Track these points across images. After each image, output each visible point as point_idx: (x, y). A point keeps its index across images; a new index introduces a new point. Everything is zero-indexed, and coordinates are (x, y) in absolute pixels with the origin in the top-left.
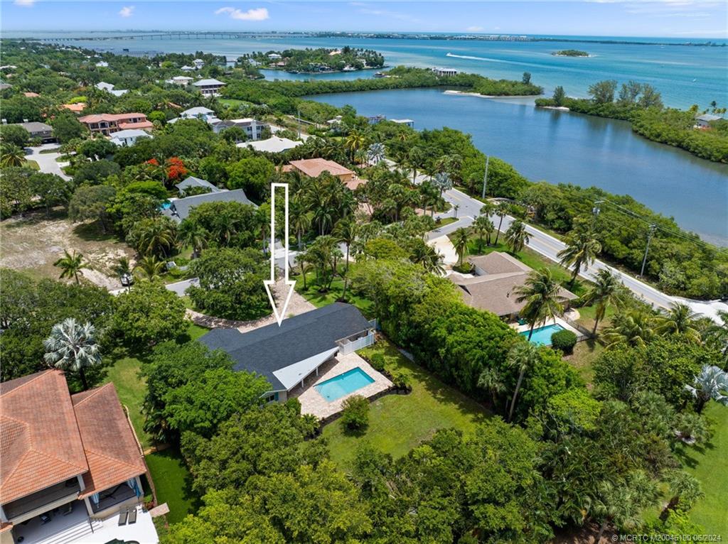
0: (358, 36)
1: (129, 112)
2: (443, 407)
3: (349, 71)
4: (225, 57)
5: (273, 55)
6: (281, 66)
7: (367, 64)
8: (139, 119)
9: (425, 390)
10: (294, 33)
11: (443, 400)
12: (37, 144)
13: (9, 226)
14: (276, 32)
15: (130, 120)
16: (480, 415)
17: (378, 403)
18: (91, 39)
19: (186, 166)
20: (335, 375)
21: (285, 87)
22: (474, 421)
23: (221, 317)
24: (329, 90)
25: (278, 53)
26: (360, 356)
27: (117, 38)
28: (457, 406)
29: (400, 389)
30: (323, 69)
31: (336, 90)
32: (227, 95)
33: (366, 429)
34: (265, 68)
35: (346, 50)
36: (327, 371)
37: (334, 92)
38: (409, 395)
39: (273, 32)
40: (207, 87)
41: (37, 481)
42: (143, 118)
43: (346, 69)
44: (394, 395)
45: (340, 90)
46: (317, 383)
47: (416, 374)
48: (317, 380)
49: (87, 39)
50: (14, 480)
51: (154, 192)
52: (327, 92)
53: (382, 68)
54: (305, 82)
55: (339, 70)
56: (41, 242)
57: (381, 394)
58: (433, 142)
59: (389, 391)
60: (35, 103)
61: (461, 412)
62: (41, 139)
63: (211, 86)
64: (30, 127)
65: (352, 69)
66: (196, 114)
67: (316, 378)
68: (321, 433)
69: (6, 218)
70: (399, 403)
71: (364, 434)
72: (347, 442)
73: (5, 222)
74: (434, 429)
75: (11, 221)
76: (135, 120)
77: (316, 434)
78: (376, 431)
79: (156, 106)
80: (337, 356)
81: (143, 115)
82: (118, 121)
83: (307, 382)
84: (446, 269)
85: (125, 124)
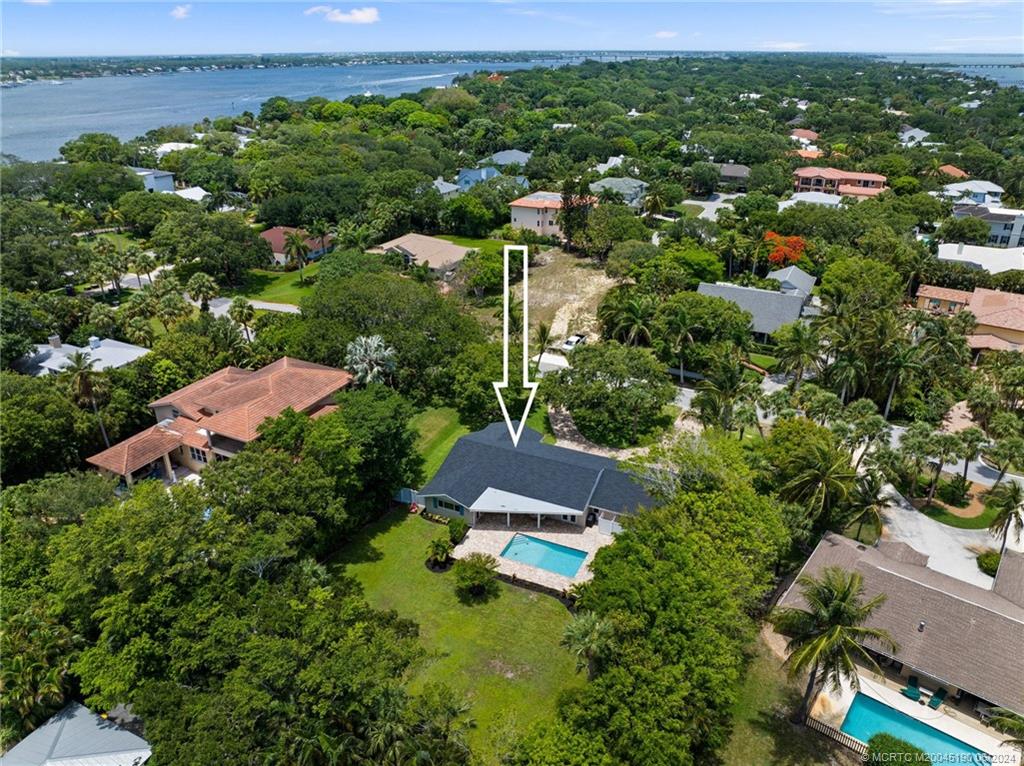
1: (873, 171)
8: (873, 183)
12: (729, 191)
13: (578, 265)
15: (859, 182)
17: (534, 596)
20: (554, 541)
23: (577, 424)
33: (479, 603)
36: (554, 531)
42: (879, 183)
44: (562, 605)
48: (532, 531)
56: (575, 286)
57: (552, 592)
62: (737, 186)
64: (729, 169)
66: (963, 189)
67: (534, 528)
68: (446, 571)
69: (586, 256)
70: (553, 616)
71: (470, 605)
72: (447, 597)
73: (582, 261)
74: (528, 668)
75: (588, 260)
76: (866, 184)
77: (441, 568)
78: (482, 614)
79: (919, 169)
80: (591, 527)
81: (884, 179)
82: (842, 180)
83: (519, 525)
84: (968, 549)
85: (849, 185)
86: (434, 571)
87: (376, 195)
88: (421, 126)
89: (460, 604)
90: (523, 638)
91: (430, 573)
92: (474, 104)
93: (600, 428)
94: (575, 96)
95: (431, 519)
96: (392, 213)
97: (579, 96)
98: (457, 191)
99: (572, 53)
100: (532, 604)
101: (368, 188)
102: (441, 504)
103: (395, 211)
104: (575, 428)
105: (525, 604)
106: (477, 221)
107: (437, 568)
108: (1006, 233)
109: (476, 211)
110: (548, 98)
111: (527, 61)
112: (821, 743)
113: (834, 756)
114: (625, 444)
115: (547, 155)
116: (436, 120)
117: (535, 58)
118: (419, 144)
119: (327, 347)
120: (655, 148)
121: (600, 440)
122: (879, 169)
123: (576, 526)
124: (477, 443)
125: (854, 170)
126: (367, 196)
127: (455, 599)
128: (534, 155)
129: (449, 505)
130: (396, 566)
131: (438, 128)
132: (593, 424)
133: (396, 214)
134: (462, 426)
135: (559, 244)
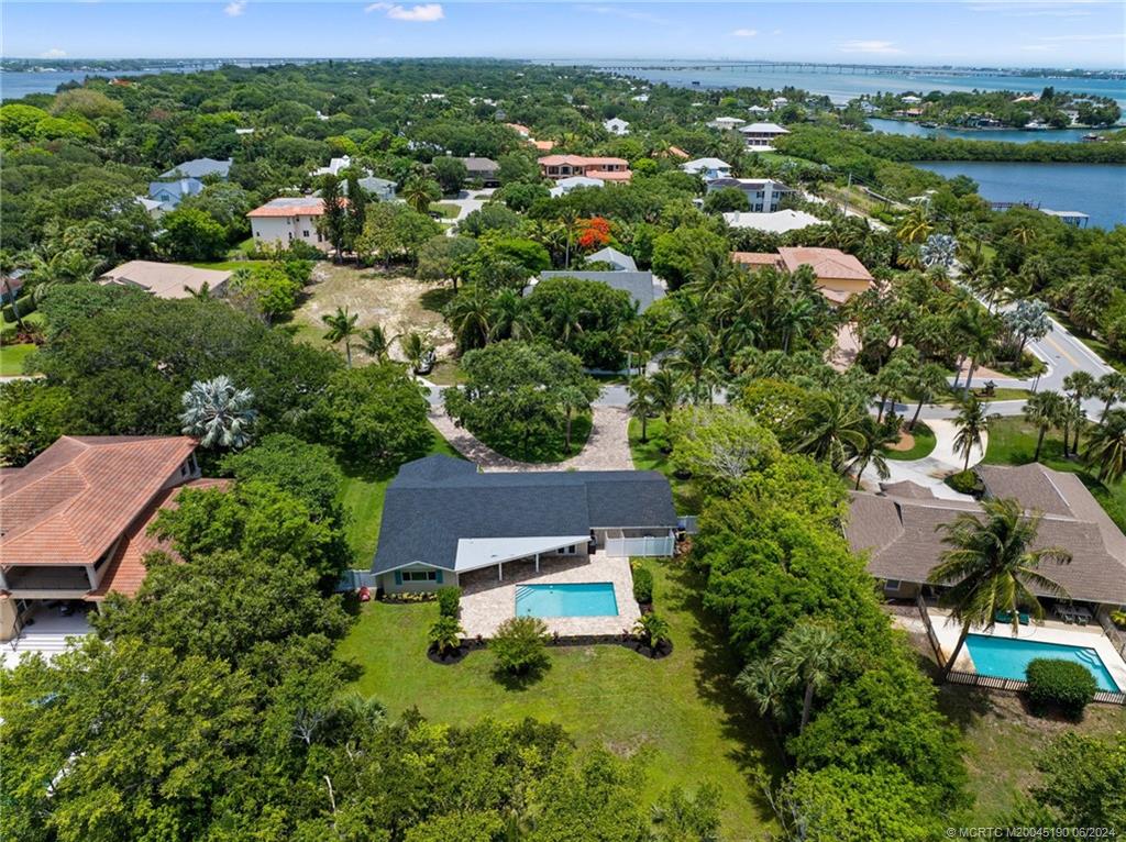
0: (1106, 76)
1: (611, 155)
2: (698, 706)
3: (1035, 130)
4: (827, 98)
5: (909, 98)
6: (912, 115)
7: (1079, 120)
8: (617, 167)
9: (691, 665)
10: (983, 70)
11: (709, 695)
12: (476, 187)
13: (363, 277)
14: (950, 68)
15: (604, 167)
16: (756, 753)
17: (590, 651)
18: (662, 69)
19: (613, 233)
20: (565, 581)
21: (885, 143)
22: (735, 757)
23: (490, 446)
24: (968, 156)
25: (920, 96)
26: (631, 567)
27: (697, 68)
28: (726, 717)
29: (649, 644)
30: (985, 124)
31: (981, 157)
32: (784, 148)
33: (532, 683)
34: (884, 116)
35: (1048, 94)
36: (558, 571)
37: (977, 160)
38: (654, 661)
39: (945, 67)
40: (759, 134)
41: (39, 553)
42: (622, 166)
43: (1031, 125)
44: (628, 650)
45: (989, 156)
46: (526, 582)
47: (702, 631)
48: (531, 577)
49: (657, 68)
50: (21, 541)
51: (526, 256)
52: (962, 159)
53: (1109, 128)
54: (929, 139)
55: (1016, 126)
56: (377, 300)
57: (607, 639)
58: (1080, 249)
59: (625, 640)
60: (494, 134)
61: (723, 731)
62: (484, 181)
63: (766, 134)
64: (473, 163)
65: (1044, 126)
66: (700, 167)
67: (533, 574)
68: (463, 658)
69: (367, 266)
70: (626, 665)
71: (523, 689)
72: (487, 689)
73: (364, 272)
74: (645, 737)
75: (371, 271)
76: (611, 168)
77: (454, 656)
78: (545, 693)
79: (651, 152)
80: (594, 553)
81: (625, 162)
82: (586, 166)
83: (513, 575)
84: (932, 476)
85: (595, 171)
86: (448, 664)
87: (56, 217)
88: (60, 136)
89: (510, 693)
90: (614, 704)
91: (444, 667)
92: (119, 110)
93: (521, 444)
94: (245, 100)
95: (396, 601)
96: (91, 238)
97: (249, 99)
98: (159, 208)
99: (191, 61)
100: (594, 661)
101: (40, 210)
102: (406, 576)
103: (93, 237)
104: (491, 450)
105: (586, 663)
106: (211, 240)
107: (449, 657)
108: (759, 201)
109: (207, 227)
110: (208, 103)
111: (139, 69)
112: (972, 695)
113: (992, 702)
114: (560, 456)
115: (253, 160)
116: (79, 129)
117: (147, 66)
118: (68, 159)
119: (134, 409)
120: (378, 147)
121: (530, 458)
122: (617, 153)
123: (577, 556)
124: (415, 489)
125: (592, 156)
126: (41, 221)
127: (500, 689)
128: (235, 162)
129: (419, 576)
130: (391, 673)
131: (84, 139)
132: (508, 442)
133: (95, 240)
134: (354, 479)
135: (325, 257)
